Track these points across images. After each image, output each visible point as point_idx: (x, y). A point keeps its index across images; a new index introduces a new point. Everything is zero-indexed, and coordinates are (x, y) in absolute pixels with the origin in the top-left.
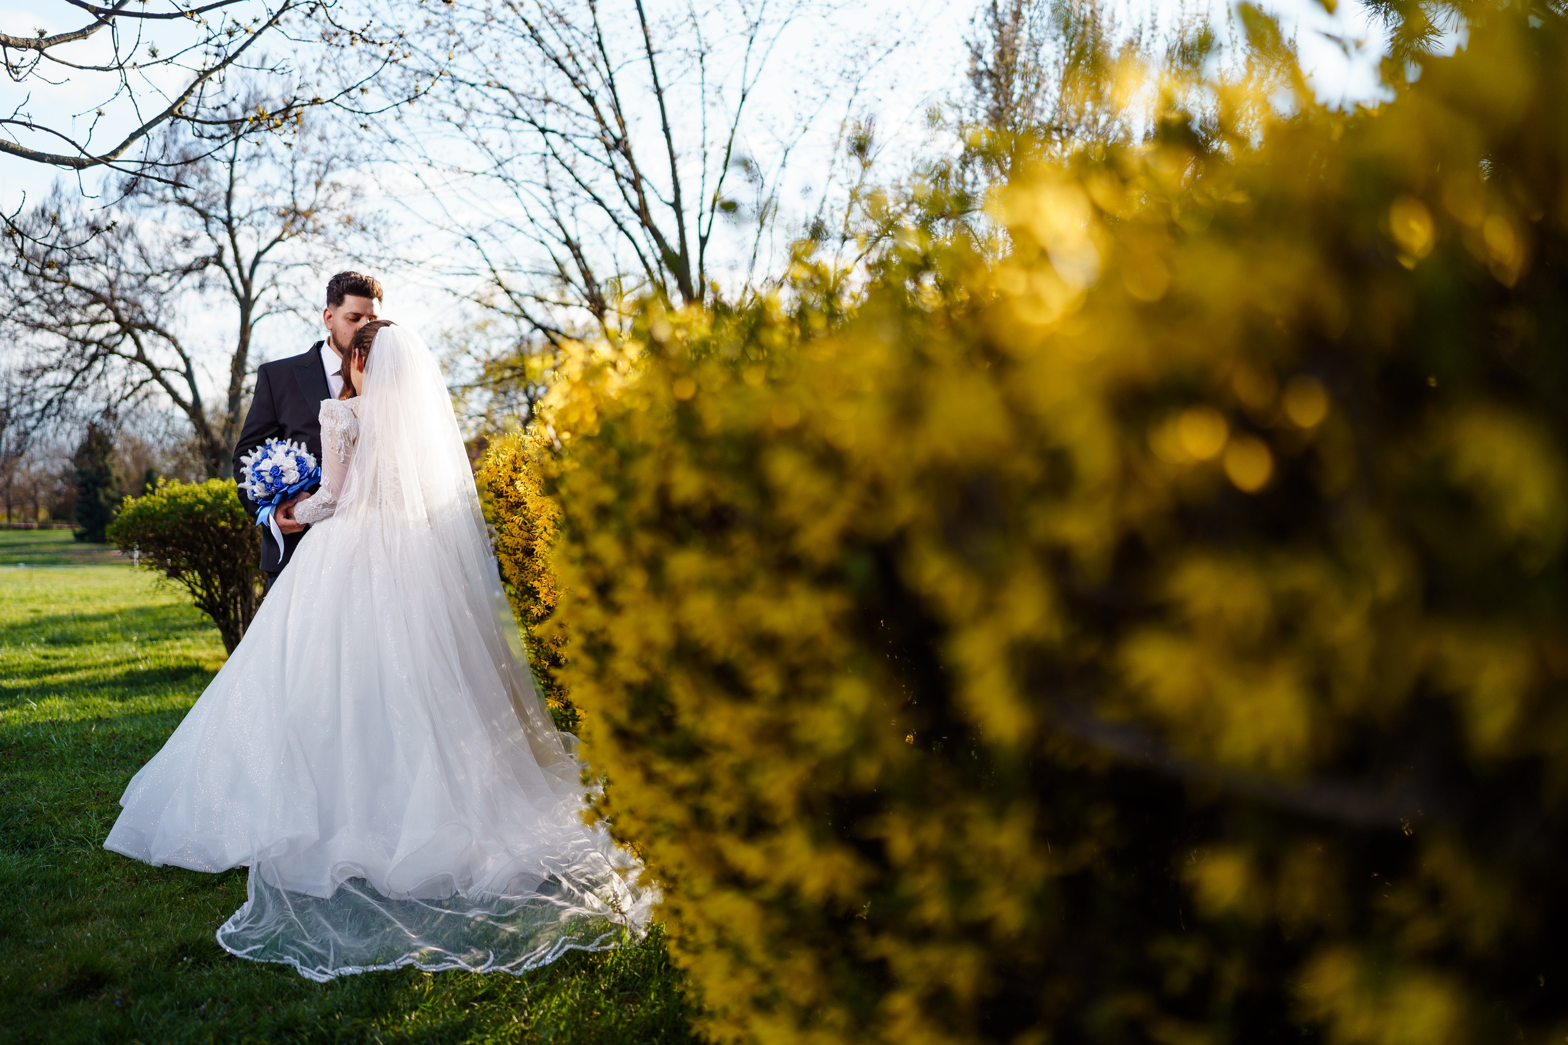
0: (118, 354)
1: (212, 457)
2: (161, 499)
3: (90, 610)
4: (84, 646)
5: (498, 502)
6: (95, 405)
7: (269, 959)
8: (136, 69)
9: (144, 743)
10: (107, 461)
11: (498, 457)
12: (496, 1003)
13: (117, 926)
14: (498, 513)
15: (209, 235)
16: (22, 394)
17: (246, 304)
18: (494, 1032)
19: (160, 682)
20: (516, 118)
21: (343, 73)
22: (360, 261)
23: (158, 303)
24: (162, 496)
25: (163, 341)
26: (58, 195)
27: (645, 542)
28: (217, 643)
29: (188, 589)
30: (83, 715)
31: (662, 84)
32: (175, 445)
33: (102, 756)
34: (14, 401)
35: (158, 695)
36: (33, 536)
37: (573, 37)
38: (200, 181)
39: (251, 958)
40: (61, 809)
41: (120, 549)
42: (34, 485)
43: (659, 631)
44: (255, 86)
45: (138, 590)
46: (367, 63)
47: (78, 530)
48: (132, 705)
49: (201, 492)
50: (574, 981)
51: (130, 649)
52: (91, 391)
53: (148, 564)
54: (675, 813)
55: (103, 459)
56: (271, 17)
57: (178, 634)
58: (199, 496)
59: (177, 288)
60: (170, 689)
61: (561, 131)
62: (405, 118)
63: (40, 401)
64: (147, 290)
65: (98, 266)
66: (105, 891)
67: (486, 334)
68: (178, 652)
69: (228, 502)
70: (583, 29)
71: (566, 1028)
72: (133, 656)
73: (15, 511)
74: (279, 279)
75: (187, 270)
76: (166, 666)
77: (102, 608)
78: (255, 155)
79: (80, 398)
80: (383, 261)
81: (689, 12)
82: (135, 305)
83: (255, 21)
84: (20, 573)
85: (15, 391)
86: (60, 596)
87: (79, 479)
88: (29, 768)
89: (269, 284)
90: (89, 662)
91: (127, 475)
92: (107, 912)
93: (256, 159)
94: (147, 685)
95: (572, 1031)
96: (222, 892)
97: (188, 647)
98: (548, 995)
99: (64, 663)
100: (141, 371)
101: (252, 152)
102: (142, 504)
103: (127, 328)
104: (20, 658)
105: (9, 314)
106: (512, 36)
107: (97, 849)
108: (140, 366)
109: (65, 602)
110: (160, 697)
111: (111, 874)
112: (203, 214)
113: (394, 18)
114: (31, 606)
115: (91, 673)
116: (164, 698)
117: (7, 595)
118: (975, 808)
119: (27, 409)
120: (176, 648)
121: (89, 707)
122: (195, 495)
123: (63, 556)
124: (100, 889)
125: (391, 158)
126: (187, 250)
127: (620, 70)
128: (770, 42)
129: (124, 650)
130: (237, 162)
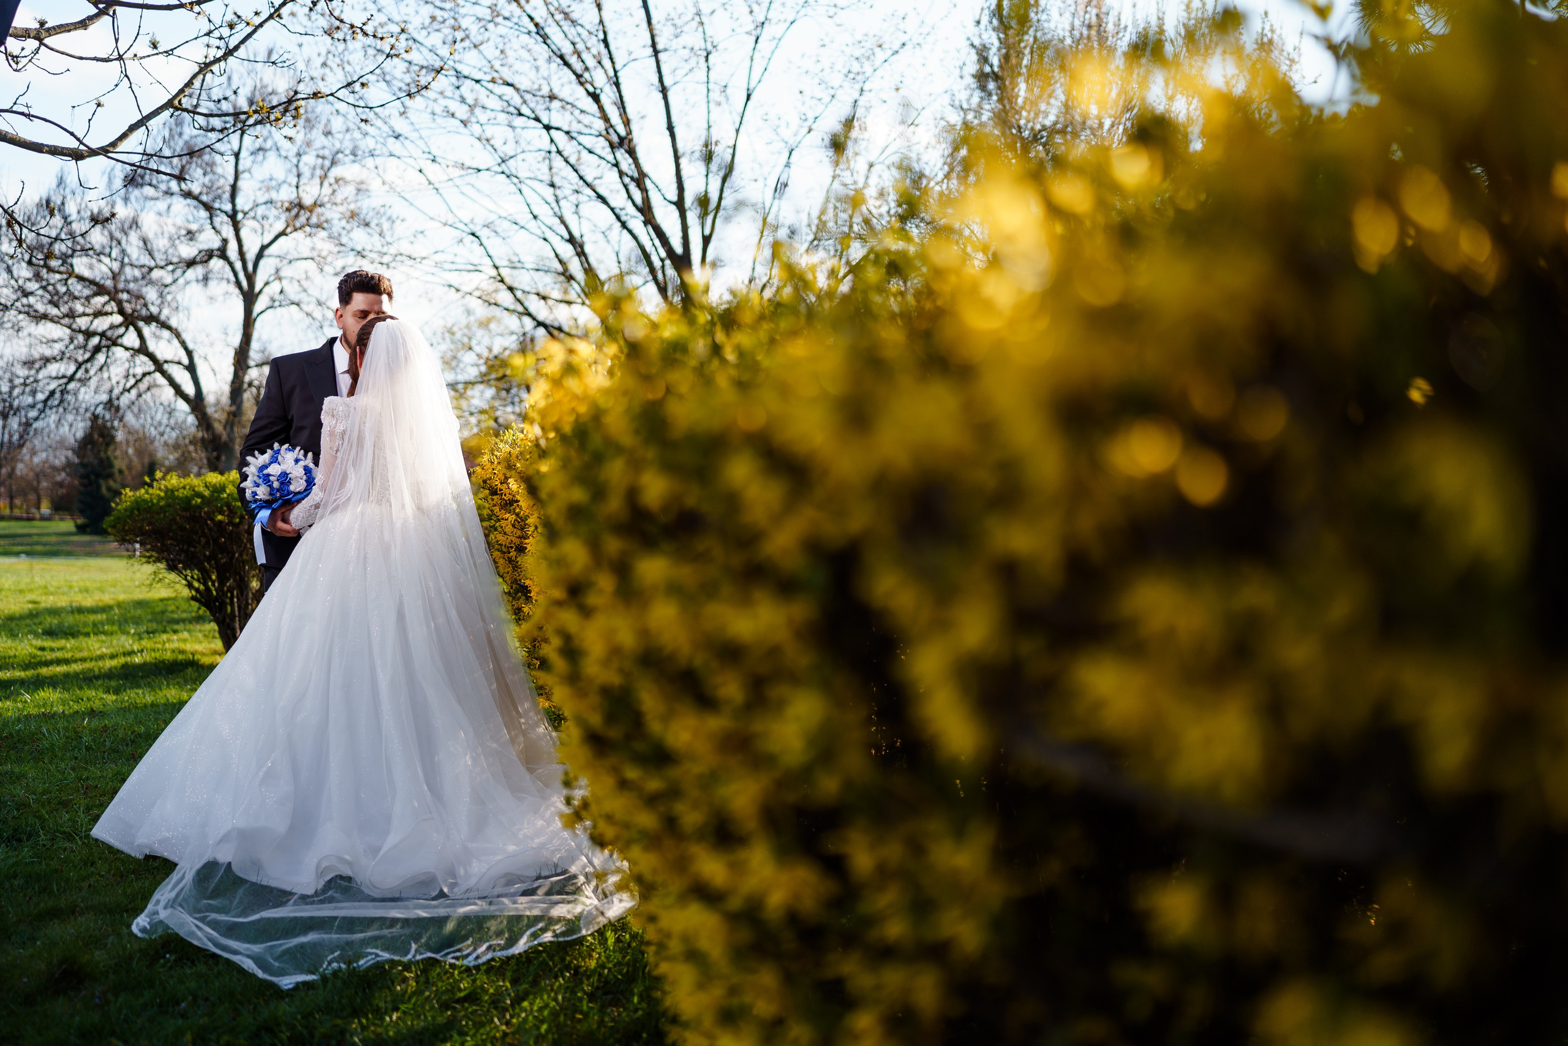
0: (121, 346)
1: (214, 450)
2: (158, 492)
3: (88, 602)
4: (81, 638)
5: (493, 500)
6: (97, 396)
8: (136, 61)
9: (136, 736)
10: (109, 453)
11: (493, 454)
12: (478, 1005)
14: (492, 511)
15: (214, 228)
16: (25, 384)
17: (250, 297)
18: (474, 1035)
19: (155, 676)
20: (520, 114)
21: (348, 68)
22: (363, 257)
23: (161, 295)
24: (160, 489)
25: (166, 333)
26: (63, 186)
27: (613, 545)
28: (214, 637)
29: (184, 582)
30: (76, 707)
31: (667, 82)
32: (178, 437)
33: (93, 749)
34: (16, 392)
35: (153, 689)
36: (34, 527)
37: (579, 35)
38: (204, 174)
40: (49, 803)
41: (117, 541)
42: (37, 475)
43: (627, 638)
44: (261, 80)
45: (137, 583)
46: (372, 58)
47: (80, 521)
48: (126, 698)
49: (199, 485)
50: (557, 983)
51: (127, 642)
52: (93, 383)
53: (145, 557)
54: (647, 820)
55: (106, 451)
56: (272, 10)
57: (176, 627)
58: (196, 489)
59: (181, 281)
60: (165, 683)
61: (566, 128)
62: (410, 114)
63: (42, 392)
64: (151, 282)
65: (102, 257)
66: (90, 886)
67: (490, 331)
68: (175, 645)
69: (224, 495)
70: (588, 27)
71: (547, 1031)
72: (128, 648)
73: (18, 502)
74: (282, 274)
75: (191, 263)
76: (161, 659)
77: (101, 600)
78: (260, 149)
79: (83, 390)
80: (386, 256)
81: (694, 11)
82: (139, 297)
83: (257, 13)
84: (21, 563)
85: (17, 381)
86: (59, 588)
87: (82, 470)
88: (19, 760)
89: (272, 277)
90: (85, 654)
91: (130, 467)
92: (91, 907)
93: (261, 153)
94: (142, 677)
95: (553, 1034)
97: (185, 641)
98: (531, 997)
99: (59, 655)
100: (143, 364)
101: (257, 146)
102: (140, 497)
103: (130, 320)
104: (16, 650)
105: (12, 305)
106: (517, 33)
107: (84, 843)
108: (143, 358)
109: (63, 594)
110: (155, 691)
112: (208, 207)
113: (399, 13)
114: (30, 597)
115: (88, 665)
116: (159, 692)
117: (6, 586)
118: (935, 825)
119: (30, 400)
120: (173, 641)
121: (82, 700)
122: (192, 488)
123: (65, 548)
124: (85, 885)
125: (395, 153)
126: (191, 243)
127: (625, 68)
128: (776, 41)
129: (121, 643)
130: (242, 155)
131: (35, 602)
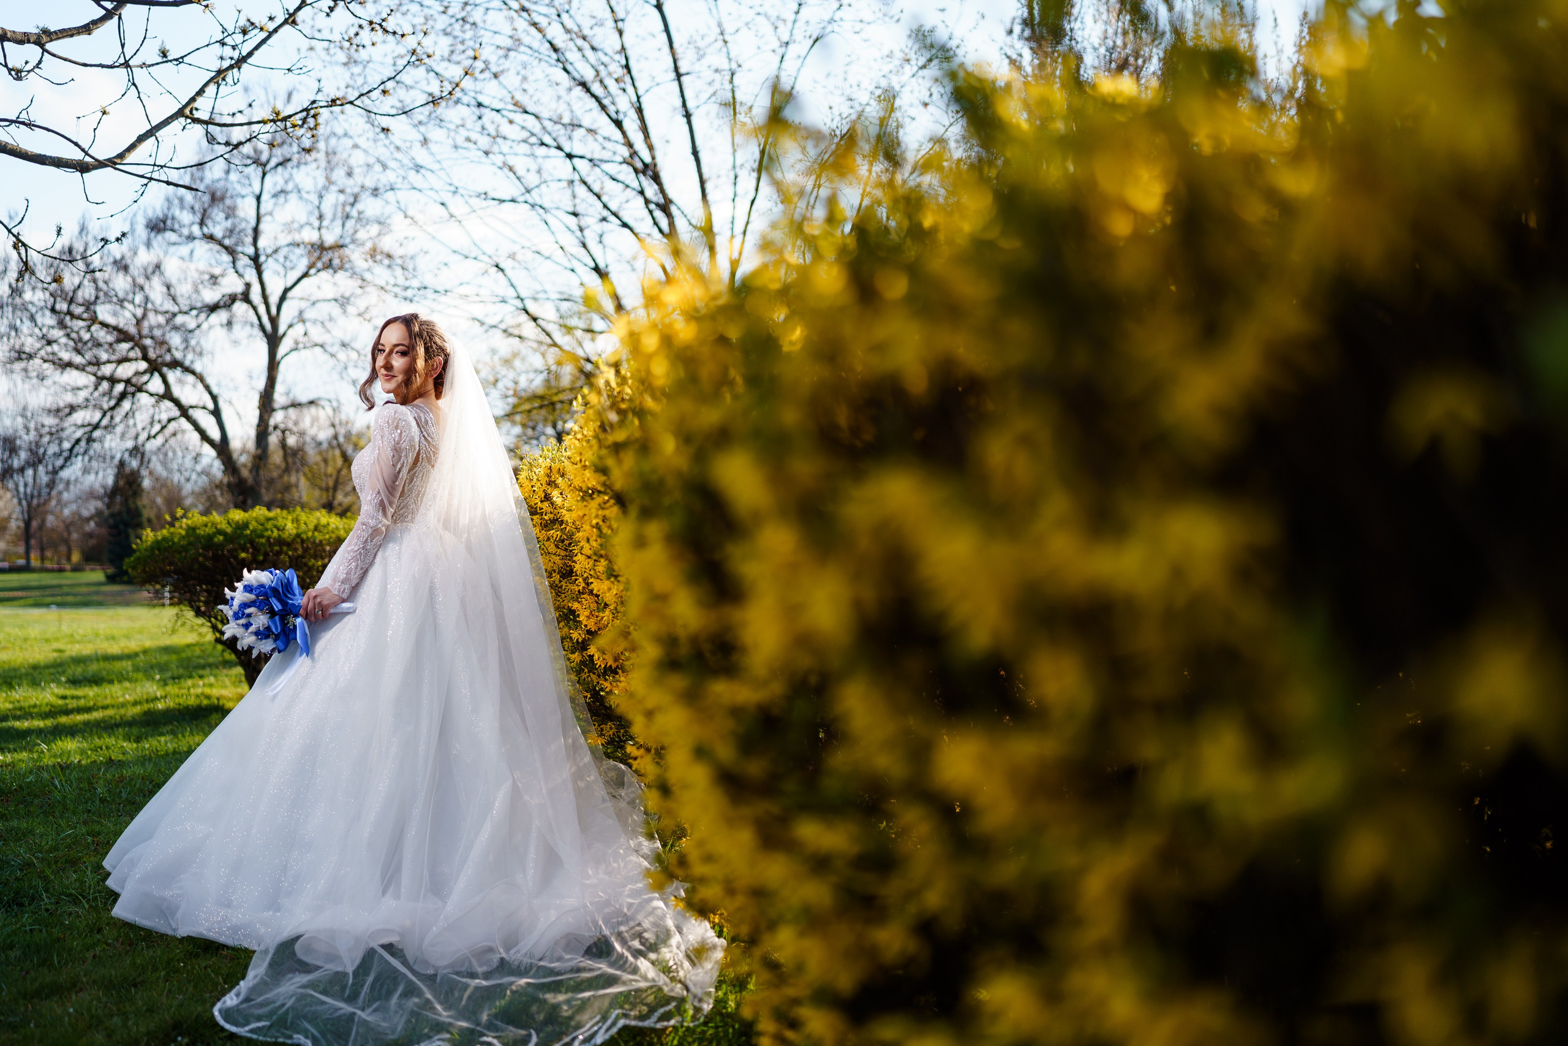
0: (147, 392)
1: (240, 494)
2: (179, 530)
3: (114, 649)
4: (105, 685)
6: (123, 444)
7: (277, 1038)
8: (144, 68)
10: (137, 502)
13: (104, 1000)
15: (237, 272)
16: (51, 433)
17: (273, 340)
19: (178, 722)
20: (542, 144)
23: (186, 340)
24: (181, 527)
25: (190, 378)
26: (84, 233)
28: (241, 681)
29: (209, 624)
30: (94, 757)
31: (690, 105)
32: (204, 483)
33: (108, 801)
34: (43, 441)
35: (175, 735)
36: (66, 578)
37: (601, 60)
38: (227, 218)
39: (255, 1036)
40: (56, 862)
42: (67, 527)
47: (109, 571)
48: (147, 746)
49: (221, 522)
51: (151, 688)
52: (119, 429)
55: (133, 500)
56: (288, 15)
57: (201, 672)
58: (219, 527)
59: (205, 326)
60: (188, 729)
61: (589, 156)
63: (68, 440)
64: (176, 328)
65: (126, 304)
66: (94, 956)
67: (514, 367)
68: (199, 691)
69: (248, 532)
70: (610, 53)
72: (153, 695)
73: (49, 554)
74: (306, 316)
75: (213, 308)
76: (185, 705)
77: (127, 647)
78: (282, 191)
79: (108, 437)
80: (409, 290)
81: (718, 31)
82: (162, 343)
83: (271, 19)
84: (50, 615)
85: (44, 431)
86: (85, 636)
87: (111, 521)
88: (28, 815)
89: (296, 320)
90: (109, 701)
92: (94, 982)
93: (283, 195)
96: (226, 957)
97: (211, 685)
99: (82, 702)
100: (168, 410)
101: (279, 188)
102: (161, 537)
103: (155, 367)
104: (37, 699)
105: (36, 354)
106: (538, 61)
108: (168, 404)
109: (89, 642)
110: (178, 738)
111: (103, 936)
112: (231, 251)
114: (56, 645)
115: (110, 712)
116: (182, 738)
117: (33, 635)
119: (55, 449)
120: (198, 686)
121: (101, 749)
122: (214, 524)
123: (95, 598)
124: (89, 955)
125: (416, 185)
126: (214, 287)
127: (648, 93)
128: (801, 60)
129: (145, 690)
130: (264, 198)
131: (60, 651)
